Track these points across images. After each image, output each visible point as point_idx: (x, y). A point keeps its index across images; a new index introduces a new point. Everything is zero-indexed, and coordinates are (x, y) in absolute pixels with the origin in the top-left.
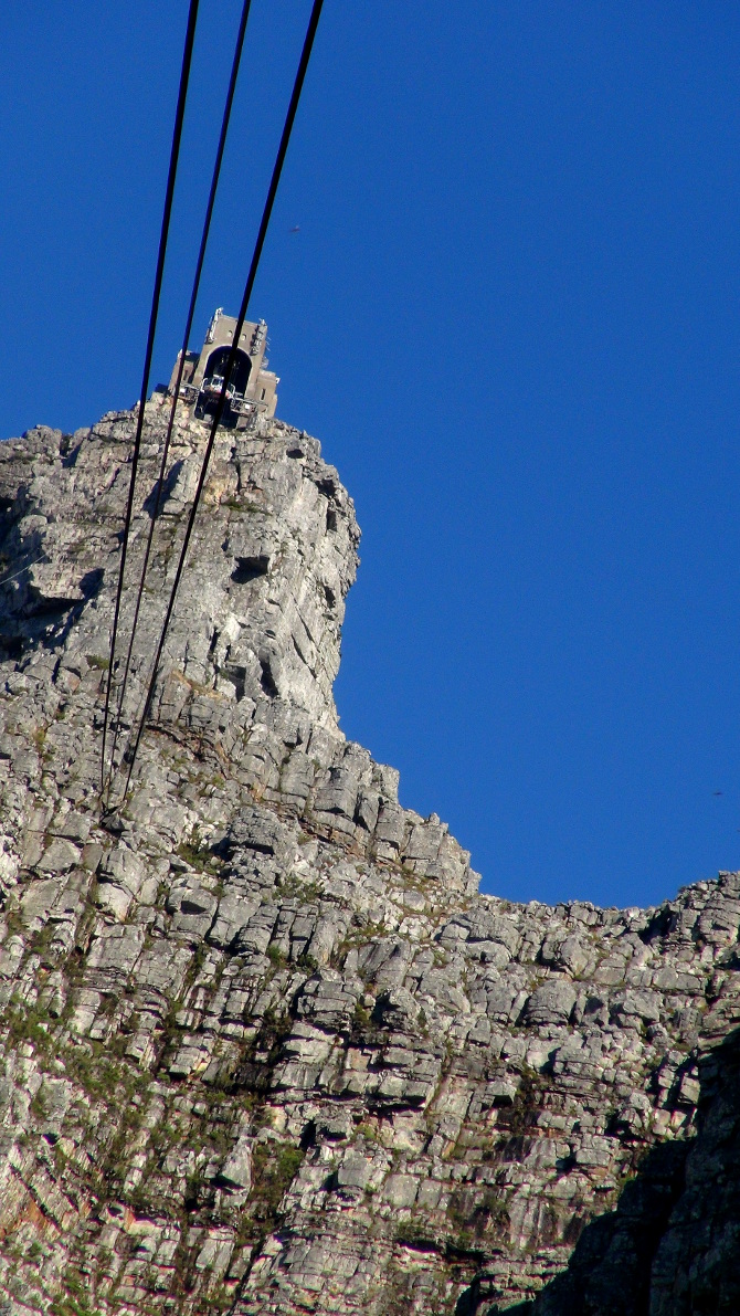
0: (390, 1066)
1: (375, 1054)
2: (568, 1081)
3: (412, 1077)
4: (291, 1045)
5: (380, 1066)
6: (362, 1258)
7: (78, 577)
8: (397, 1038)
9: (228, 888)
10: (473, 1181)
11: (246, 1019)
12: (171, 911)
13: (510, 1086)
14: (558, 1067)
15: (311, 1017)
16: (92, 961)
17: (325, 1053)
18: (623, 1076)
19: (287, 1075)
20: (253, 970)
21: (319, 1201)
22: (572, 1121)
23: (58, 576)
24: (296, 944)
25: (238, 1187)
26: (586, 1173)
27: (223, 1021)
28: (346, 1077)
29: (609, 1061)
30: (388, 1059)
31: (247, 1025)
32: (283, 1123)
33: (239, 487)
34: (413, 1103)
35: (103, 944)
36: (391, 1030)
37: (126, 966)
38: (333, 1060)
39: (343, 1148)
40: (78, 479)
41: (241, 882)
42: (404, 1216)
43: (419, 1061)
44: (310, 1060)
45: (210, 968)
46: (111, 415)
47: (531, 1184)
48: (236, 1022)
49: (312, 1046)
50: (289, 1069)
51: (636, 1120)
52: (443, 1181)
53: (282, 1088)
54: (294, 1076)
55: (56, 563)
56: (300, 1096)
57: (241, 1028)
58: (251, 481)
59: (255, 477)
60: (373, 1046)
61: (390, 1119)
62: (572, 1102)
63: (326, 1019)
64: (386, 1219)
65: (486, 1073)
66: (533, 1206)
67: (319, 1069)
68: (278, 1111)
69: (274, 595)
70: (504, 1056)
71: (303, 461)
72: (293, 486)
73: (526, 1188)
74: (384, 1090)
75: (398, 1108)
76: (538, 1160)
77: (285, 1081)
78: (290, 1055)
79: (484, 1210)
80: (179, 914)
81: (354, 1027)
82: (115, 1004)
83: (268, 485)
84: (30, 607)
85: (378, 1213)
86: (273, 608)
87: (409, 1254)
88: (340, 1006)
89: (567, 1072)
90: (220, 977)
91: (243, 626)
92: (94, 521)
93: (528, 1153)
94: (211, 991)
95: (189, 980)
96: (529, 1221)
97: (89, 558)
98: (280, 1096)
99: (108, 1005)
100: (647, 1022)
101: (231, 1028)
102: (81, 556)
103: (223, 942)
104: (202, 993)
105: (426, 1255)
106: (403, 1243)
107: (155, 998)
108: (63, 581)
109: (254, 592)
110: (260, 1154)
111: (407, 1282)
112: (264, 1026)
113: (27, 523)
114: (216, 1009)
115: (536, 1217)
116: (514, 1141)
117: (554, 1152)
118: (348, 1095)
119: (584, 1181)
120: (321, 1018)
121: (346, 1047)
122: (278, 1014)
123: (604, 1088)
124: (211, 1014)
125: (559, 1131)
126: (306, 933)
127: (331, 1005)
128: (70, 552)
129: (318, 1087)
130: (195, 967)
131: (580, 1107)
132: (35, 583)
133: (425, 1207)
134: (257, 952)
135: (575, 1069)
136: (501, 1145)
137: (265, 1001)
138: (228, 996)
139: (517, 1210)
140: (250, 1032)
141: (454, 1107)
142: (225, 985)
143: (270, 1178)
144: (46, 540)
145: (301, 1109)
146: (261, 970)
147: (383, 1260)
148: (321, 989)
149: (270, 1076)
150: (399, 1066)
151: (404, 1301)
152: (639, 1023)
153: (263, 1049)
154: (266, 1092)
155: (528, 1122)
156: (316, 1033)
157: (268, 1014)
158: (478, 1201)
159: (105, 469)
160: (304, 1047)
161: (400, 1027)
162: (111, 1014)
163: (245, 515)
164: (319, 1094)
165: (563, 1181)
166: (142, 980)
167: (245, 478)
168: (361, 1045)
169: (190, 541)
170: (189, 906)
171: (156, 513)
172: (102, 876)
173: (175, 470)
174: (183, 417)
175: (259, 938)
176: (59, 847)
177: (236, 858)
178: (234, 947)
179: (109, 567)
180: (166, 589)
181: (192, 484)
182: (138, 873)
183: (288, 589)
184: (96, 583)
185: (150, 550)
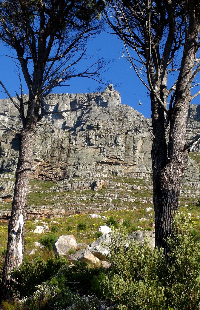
46: (104, 91)
58: (115, 94)
84: (103, 103)
91: (118, 103)
92: (106, 97)
109: (118, 101)
113: (101, 98)
128: (105, 99)
144: (103, 98)
159: (105, 94)
163: (116, 96)
169: (113, 98)
170: (139, 119)
171: (110, 96)
172: (134, 118)
173: (111, 94)
174: (109, 90)
175: (144, 121)
176: (132, 116)
177: (140, 116)
178: (142, 121)
179: (109, 100)
180: (113, 101)
181: (112, 94)
182: (136, 117)
183: (120, 101)
184: (108, 101)
185: (111, 99)
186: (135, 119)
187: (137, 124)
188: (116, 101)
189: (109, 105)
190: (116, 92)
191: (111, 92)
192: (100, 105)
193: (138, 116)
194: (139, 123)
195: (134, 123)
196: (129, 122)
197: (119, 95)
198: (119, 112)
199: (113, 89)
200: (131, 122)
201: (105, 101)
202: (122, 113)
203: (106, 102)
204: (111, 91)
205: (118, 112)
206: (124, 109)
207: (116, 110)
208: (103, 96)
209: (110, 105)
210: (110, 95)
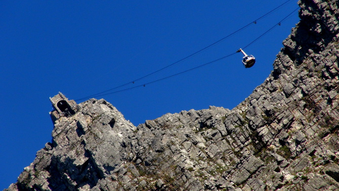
0: (281, 119)
1: (276, 120)
2: (311, 92)
3: (287, 117)
4: (260, 134)
5: (279, 121)
6: (320, 146)
7: (84, 156)
8: (276, 114)
9: (215, 127)
10: (319, 119)
11: (247, 139)
12: (212, 139)
13: (303, 103)
14: (306, 92)
15: (258, 127)
16: (212, 156)
17: (267, 130)
18: (319, 82)
19: (266, 139)
20: (238, 131)
21: (300, 147)
22: (321, 96)
23: (80, 159)
24: (238, 122)
25: (283, 161)
26: (335, 99)
27: (243, 144)
28: (276, 129)
29: (313, 83)
30: (279, 118)
31: (248, 140)
32: (275, 146)
33: (91, 117)
34: (292, 120)
35: (210, 152)
36: (274, 114)
37: (219, 151)
38: (270, 129)
39: (291, 138)
40: (61, 145)
41: (216, 123)
42: (316, 134)
43: (285, 114)
44: (266, 133)
45: (230, 139)
46: (53, 131)
47: (329, 110)
48: (246, 142)
49: (264, 131)
50: (265, 138)
51: (332, 84)
52: (314, 125)
53: (267, 142)
54: (267, 138)
55: (77, 158)
56: (272, 140)
57: (248, 142)
58: (92, 114)
59: (92, 112)
60: (274, 120)
61: (291, 127)
62: (316, 94)
63: (261, 124)
64: (315, 137)
65: (296, 105)
66: (334, 112)
67: (270, 132)
68: (271, 146)
69: (121, 123)
70: (295, 100)
71: (96, 102)
72: (100, 107)
73: (329, 111)
74: (285, 123)
75: (291, 124)
76: (324, 106)
77: (267, 140)
78: (262, 136)
79: (327, 121)
80: (213, 138)
81: (267, 121)
82: (224, 158)
83: (96, 111)
84: (81, 170)
85: (312, 138)
86: (123, 126)
87: (325, 138)
88: (260, 120)
89: (309, 91)
90: (233, 139)
91: (121, 133)
92: (74, 147)
93: (321, 108)
94: (235, 142)
95: (230, 144)
96: (336, 115)
97: (82, 152)
98: (268, 143)
99: (224, 159)
100: (307, 75)
101: (246, 143)
102: (80, 153)
103: (226, 134)
104: (234, 144)
105: (328, 136)
106: (322, 138)
107: (229, 151)
108: (82, 160)
109: (117, 126)
110: (279, 153)
111: (331, 142)
112: (251, 137)
113: (62, 160)
114: (240, 143)
115: (337, 113)
116: (316, 108)
117: (325, 102)
118: (280, 131)
119: (337, 100)
120: (260, 125)
121: (269, 125)
122: (251, 133)
123: (319, 87)
124: (240, 145)
125: (321, 100)
126: (237, 119)
127: (259, 122)
128: (77, 154)
129: (274, 135)
130: (228, 142)
131: (318, 93)
132: (78, 165)
133: (317, 131)
134: (234, 129)
135: (310, 89)
136: (314, 112)
137: (246, 133)
138: (239, 139)
139: (332, 115)
140: (250, 141)
141: (299, 115)
142: (236, 138)
143: (286, 154)
144: (70, 157)
145: (275, 141)
146: (239, 130)
147: (323, 143)
148: (254, 121)
149: (263, 142)
150: (283, 118)
151: (335, 144)
152: (306, 76)
153: (256, 140)
154: (265, 145)
155: (313, 104)
156: (262, 128)
157: (249, 135)
158: (324, 120)
159: (64, 139)
160: (263, 132)
161: (275, 112)
162: (226, 159)
163: (100, 117)
164: (275, 136)
165: (333, 104)
166: (223, 151)
167: (91, 114)
168: (272, 122)
169: (96, 130)
170: (214, 135)
171: (84, 133)
172: (195, 144)
173: (78, 124)
174: (66, 119)
175: (232, 127)
176: (185, 144)
177: (209, 123)
178: (229, 132)
179: (88, 148)
180: (103, 140)
181: (84, 123)
182: (199, 139)
183: (121, 120)
184: (88, 154)
185: (91, 138)
186: (202, 145)
187: (219, 153)
188: (112, 133)
189: (101, 161)
190: (89, 103)
191: (76, 116)
192: (75, 184)
193: (203, 125)
194: (224, 146)
195: (209, 157)
196: (191, 170)
197: (105, 108)
198: (138, 167)
199: (72, 104)
200: (197, 168)
201: (81, 161)
202: (147, 164)
203: (86, 163)
204: (73, 113)
205: (136, 172)
206: (145, 145)
207: (125, 170)
208: (61, 151)
209: (105, 160)
210: (80, 130)
